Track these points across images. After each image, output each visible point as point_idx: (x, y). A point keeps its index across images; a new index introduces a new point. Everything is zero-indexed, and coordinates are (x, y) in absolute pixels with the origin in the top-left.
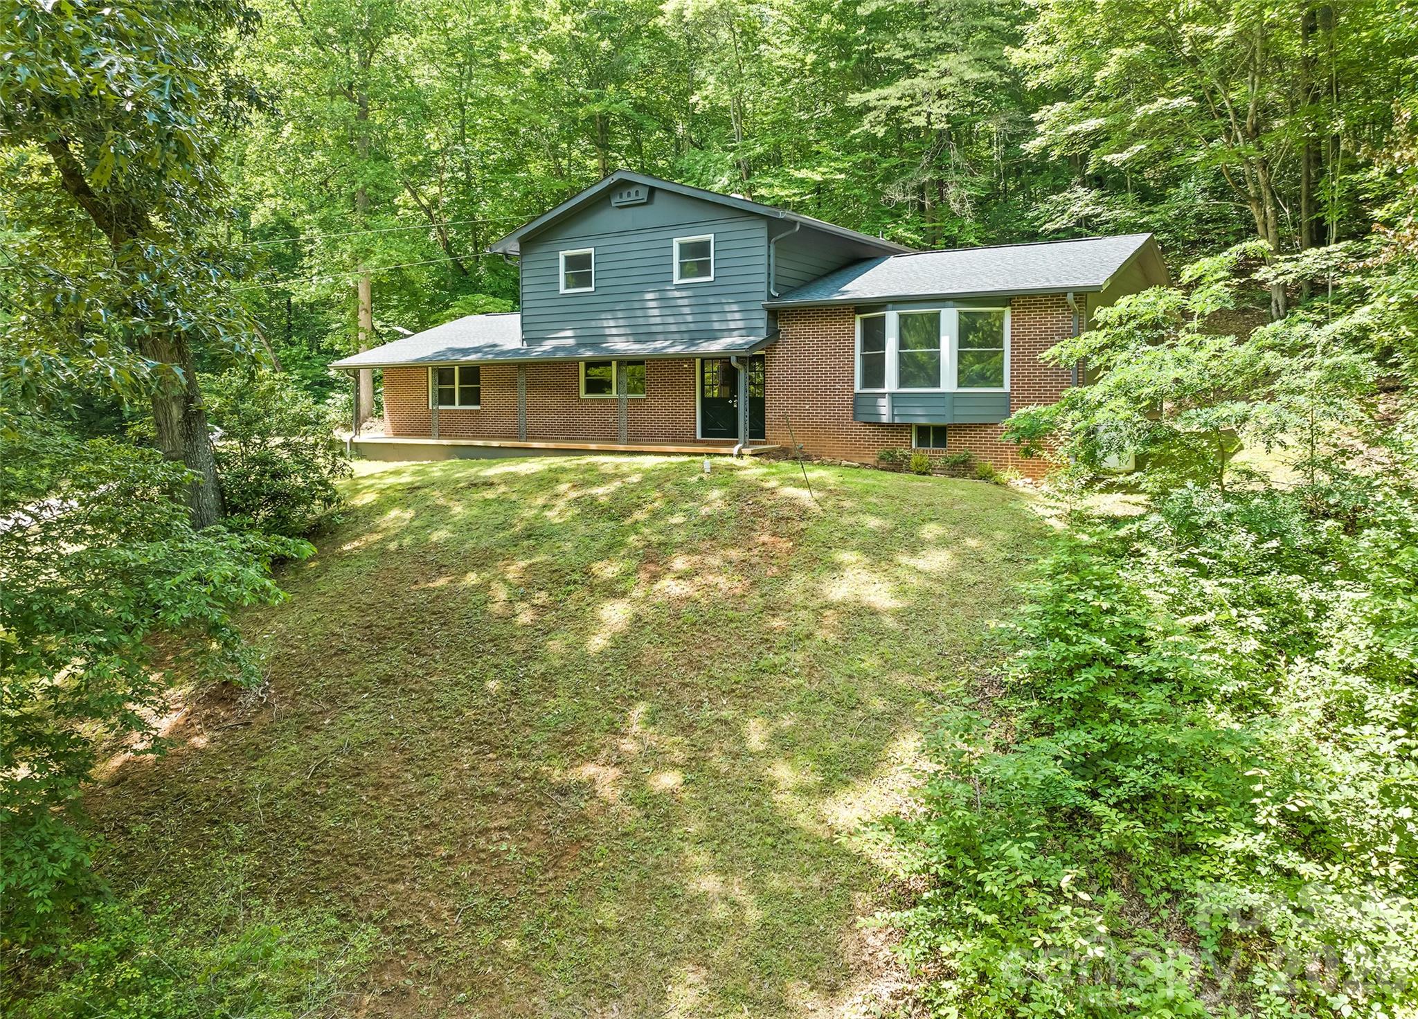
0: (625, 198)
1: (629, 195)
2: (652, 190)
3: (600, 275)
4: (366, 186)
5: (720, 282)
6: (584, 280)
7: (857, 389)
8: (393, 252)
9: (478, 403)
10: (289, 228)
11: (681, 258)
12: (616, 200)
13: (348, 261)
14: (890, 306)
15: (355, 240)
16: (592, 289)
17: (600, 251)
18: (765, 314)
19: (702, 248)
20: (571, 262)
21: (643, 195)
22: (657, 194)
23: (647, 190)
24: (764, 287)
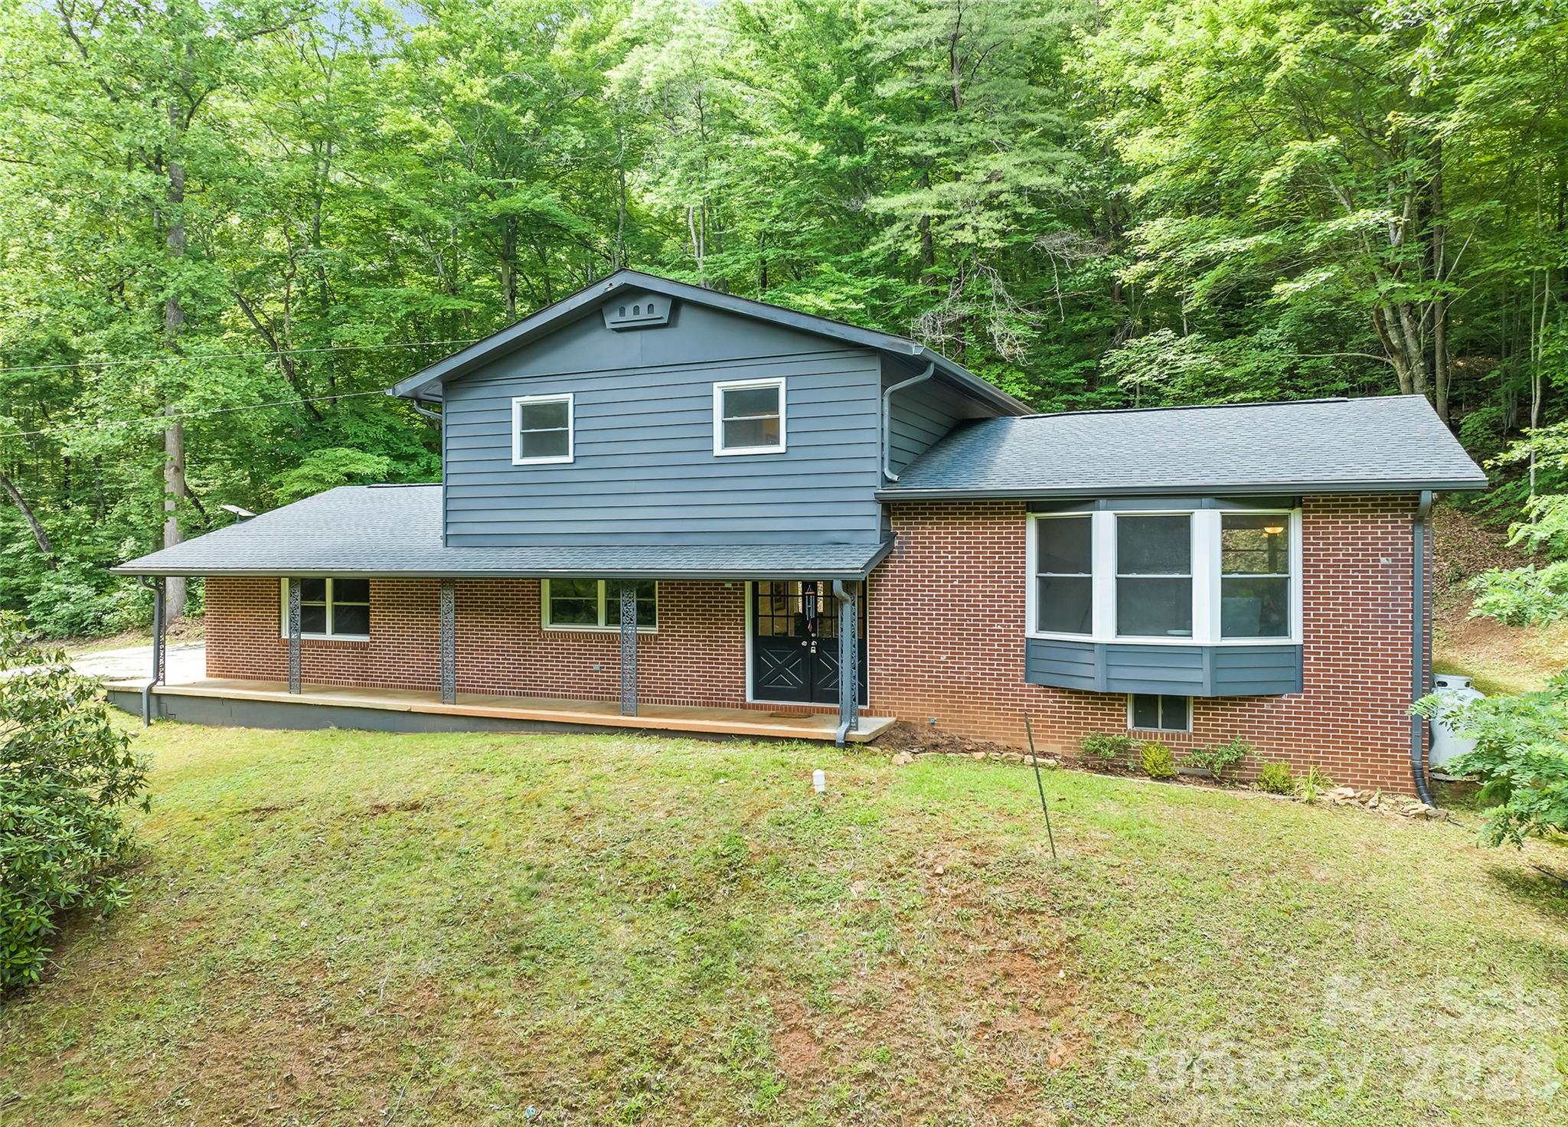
0: (629, 314)
1: (636, 310)
2: (677, 304)
3: (581, 438)
4: (180, 294)
5: (795, 454)
6: (555, 443)
7: (1031, 631)
8: (219, 389)
9: (365, 629)
10: (63, 348)
11: (726, 414)
12: (612, 318)
13: (152, 400)
14: (1102, 502)
15: (162, 370)
16: (570, 459)
17: (583, 399)
18: (877, 509)
19: (767, 399)
20: (531, 415)
21: (662, 311)
22: (685, 313)
23: (669, 303)
24: (874, 465)
